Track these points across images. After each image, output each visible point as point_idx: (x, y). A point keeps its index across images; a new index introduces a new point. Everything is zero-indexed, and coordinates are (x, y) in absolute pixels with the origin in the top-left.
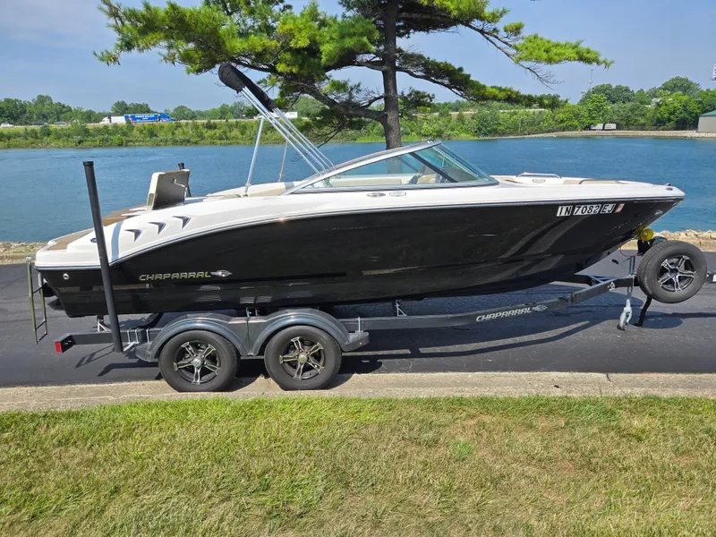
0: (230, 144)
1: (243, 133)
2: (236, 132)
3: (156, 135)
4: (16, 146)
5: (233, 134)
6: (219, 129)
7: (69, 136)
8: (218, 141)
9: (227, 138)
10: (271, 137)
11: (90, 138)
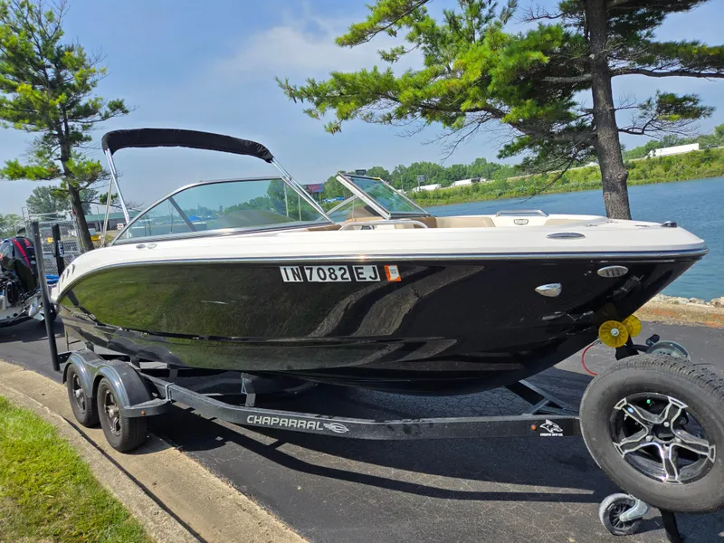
0: (650, 183)
1: (666, 170)
2: (659, 169)
3: (568, 182)
4: (452, 202)
5: (654, 172)
6: (639, 168)
7: (492, 190)
8: (636, 182)
9: (646, 177)
10: (704, 170)
11: (508, 190)
